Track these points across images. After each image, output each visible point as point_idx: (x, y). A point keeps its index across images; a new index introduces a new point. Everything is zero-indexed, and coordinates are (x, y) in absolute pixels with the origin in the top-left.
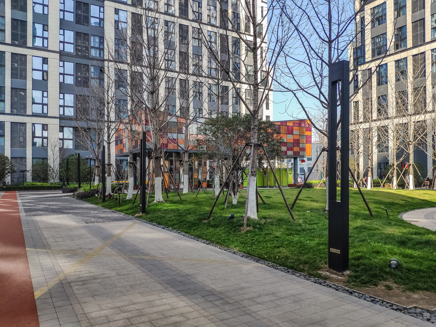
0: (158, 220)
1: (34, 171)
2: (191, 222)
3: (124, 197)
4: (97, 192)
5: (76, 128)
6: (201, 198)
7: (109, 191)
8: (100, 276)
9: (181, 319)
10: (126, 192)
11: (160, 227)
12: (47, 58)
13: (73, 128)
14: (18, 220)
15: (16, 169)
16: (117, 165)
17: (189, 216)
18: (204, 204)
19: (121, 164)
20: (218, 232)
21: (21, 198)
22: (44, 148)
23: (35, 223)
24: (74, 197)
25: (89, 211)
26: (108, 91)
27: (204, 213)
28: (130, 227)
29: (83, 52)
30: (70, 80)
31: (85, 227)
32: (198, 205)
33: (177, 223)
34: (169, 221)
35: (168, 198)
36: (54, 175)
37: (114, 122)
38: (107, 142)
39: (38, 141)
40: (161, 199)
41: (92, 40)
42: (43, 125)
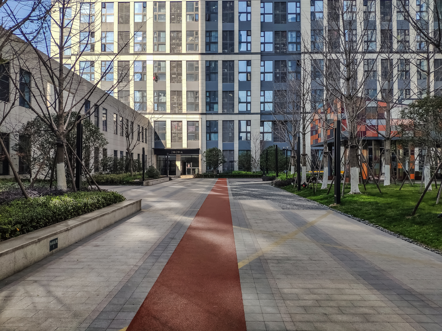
0: (354, 212)
1: (240, 162)
2: (391, 217)
3: (319, 187)
4: (293, 180)
5: (274, 121)
6: (406, 191)
7: (304, 180)
8: (293, 258)
9: (371, 311)
10: (321, 182)
11: (355, 219)
12: (251, 60)
13: (272, 121)
14: (227, 202)
15: (226, 159)
16: (313, 156)
17: (389, 210)
18: (409, 199)
19: (316, 154)
20: (424, 230)
21: (230, 184)
22: (248, 142)
23: (240, 205)
24: (272, 185)
25: (285, 198)
26: (303, 84)
27: (408, 208)
28: (324, 216)
29: (281, 48)
30: (269, 78)
31: (281, 213)
32: (401, 199)
33: (375, 216)
34: (366, 213)
35: (366, 190)
36: (256, 165)
37: (310, 113)
38: (302, 133)
39: (243, 135)
40: (358, 191)
41: (289, 36)
42: (247, 121)
